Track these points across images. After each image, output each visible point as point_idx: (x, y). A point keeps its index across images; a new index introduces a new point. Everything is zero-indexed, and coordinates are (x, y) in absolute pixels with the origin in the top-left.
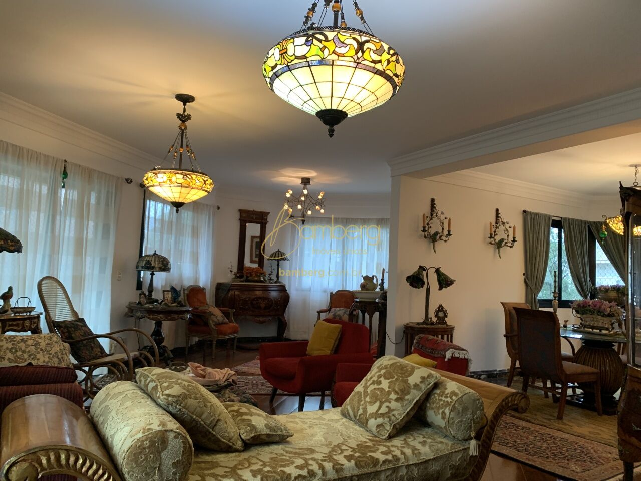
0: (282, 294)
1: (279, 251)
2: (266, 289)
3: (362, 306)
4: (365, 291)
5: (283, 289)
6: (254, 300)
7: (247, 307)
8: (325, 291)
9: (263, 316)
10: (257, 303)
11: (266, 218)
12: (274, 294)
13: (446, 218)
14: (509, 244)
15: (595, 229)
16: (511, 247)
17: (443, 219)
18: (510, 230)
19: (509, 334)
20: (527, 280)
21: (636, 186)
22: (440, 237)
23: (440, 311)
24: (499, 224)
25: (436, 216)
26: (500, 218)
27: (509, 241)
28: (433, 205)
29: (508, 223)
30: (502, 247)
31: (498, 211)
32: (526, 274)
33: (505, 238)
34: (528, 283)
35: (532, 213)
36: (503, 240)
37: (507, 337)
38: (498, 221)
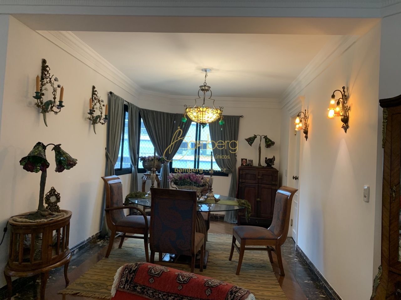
13: (59, 86)
14: (102, 121)
15: (143, 114)
16: (103, 124)
17: (56, 86)
18: (104, 108)
19: (110, 208)
20: (108, 154)
21: (205, 85)
22: (52, 107)
23: (52, 195)
24: (96, 101)
25: (50, 81)
26: (96, 95)
27: (102, 119)
28: (44, 67)
29: (102, 102)
30: (97, 123)
31: (94, 87)
32: (107, 149)
33: (100, 115)
34: (109, 156)
35: (115, 95)
36: (99, 117)
37: (107, 211)
38: (94, 98)
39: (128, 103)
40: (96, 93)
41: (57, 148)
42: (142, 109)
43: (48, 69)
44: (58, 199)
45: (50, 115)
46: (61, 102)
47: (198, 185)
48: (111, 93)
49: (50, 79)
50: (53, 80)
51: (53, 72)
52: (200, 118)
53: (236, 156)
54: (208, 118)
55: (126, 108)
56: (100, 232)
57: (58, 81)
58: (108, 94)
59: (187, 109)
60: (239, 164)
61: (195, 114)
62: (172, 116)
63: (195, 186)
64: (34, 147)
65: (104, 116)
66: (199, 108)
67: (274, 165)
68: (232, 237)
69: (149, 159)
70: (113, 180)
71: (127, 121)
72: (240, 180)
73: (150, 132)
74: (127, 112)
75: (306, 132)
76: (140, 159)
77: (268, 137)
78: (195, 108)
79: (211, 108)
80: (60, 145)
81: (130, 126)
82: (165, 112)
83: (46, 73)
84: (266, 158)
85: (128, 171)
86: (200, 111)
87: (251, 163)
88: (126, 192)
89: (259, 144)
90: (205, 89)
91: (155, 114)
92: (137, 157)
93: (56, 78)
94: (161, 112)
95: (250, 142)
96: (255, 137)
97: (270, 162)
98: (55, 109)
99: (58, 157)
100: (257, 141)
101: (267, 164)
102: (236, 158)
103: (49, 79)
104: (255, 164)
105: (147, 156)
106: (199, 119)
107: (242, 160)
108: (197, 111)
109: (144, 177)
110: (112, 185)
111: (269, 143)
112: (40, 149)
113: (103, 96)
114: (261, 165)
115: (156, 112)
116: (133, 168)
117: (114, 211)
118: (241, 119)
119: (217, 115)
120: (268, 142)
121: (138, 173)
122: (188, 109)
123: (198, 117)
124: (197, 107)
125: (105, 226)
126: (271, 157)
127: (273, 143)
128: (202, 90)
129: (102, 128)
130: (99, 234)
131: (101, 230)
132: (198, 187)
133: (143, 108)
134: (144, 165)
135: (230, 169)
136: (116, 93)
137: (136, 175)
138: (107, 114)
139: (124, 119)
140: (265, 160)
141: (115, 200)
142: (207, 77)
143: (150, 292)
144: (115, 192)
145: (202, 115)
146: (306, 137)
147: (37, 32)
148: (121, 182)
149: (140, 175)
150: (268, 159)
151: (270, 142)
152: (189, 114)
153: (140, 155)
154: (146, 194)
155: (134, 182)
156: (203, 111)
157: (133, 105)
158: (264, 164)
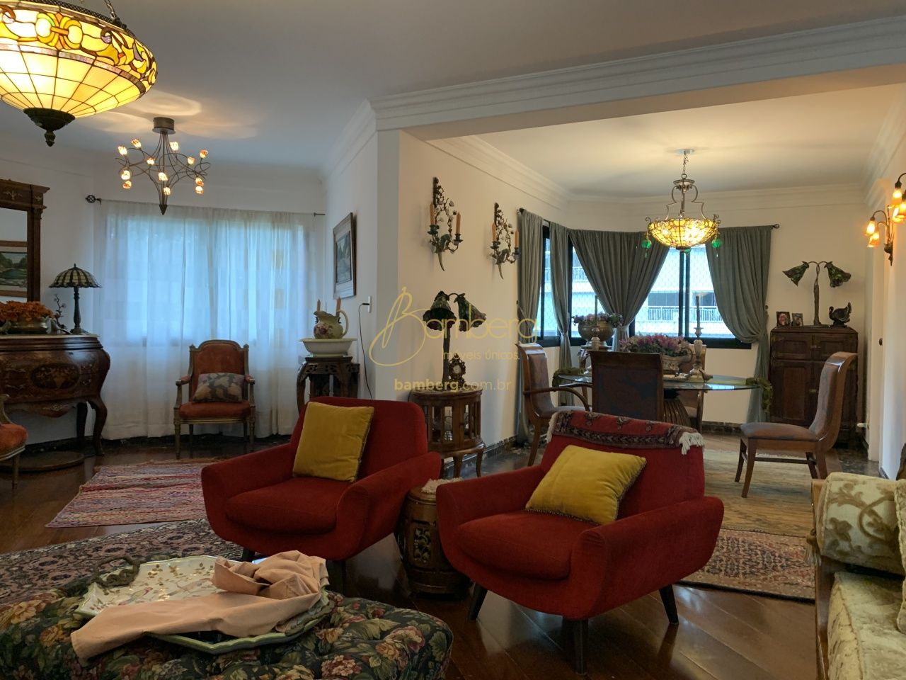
0: (92, 354)
1: (75, 268)
2: (58, 346)
3: (327, 367)
4: (326, 340)
5: (94, 344)
6: (38, 370)
7: (22, 386)
8: (174, 344)
9: (58, 401)
10: (46, 377)
11: (39, 199)
12: (80, 356)
13: (455, 213)
14: (511, 258)
15: (575, 239)
16: (512, 262)
17: (451, 214)
18: (513, 237)
19: (530, 391)
20: (522, 311)
21: (684, 179)
22: (448, 244)
23: (456, 364)
24: (500, 227)
25: (445, 208)
26: (501, 218)
27: (511, 254)
28: (436, 190)
29: (509, 227)
30: (504, 262)
31: (497, 206)
32: (520, 302)
33: (508, 248)
34: (523, 313)
35: (528, 213)
36: (506, 252)
37: (527, 395)
38: (497, 222)
39: (549, 223)
40: (500, 214)
41: (461, 299)
42: (574, 231)
43: (440, 190)
44: (463, 370)
45: (446, 254)
46: (458, 235)
47: (671, 353)
48: (522, 210)
49: (445, 204)
50: (447, 205)
51: (447, 194)
52: (675, 238)
53: (767, 307)
54: (691, 236)
55: (546, 232)
56: (516, 437)
57: (453, 206)
58: (517, 213)
59: (650, 224)
60: (772, 324)
61: (666, 232)
62: (631, 238)
63: (666, 354)
64: (436, 298)
65: (513, 250)
66: (673, 222)
67: (849, 321)
68: (739, 445)
69: (589, 320)
70: (533, 349)
71: (548, 253)
72: (774, 354)
73: (589, 270)
74: (548, 238)
75: (889, 250)
76: (573, 320)
77: (834, 264)
78: (665, 221)
79: (694, 219)
80: (464, 294)
81: (554, 263)
82: (616, 231)
83: (439, 197)
84: (831, 308)
85: (554, 342)
86: (674, 226)
87: (798, 319)
88: (552, 367)
89: (815, 279)
90: (683, 185)
91: (597, 237)
92: (568, 317)
93: (451, 202)
94: (608, 232)
95: (795, 276)
96: (806, 266)
97: (840, 316)
98: (451, 246)
99: (462, 311)
100: (809, 274)
101: (833, 321)
102: (767, 312)
103: (443, 206)
104: (808, 320)
105: (585, 315)
106: (674, 241)
107: (779, 314)
108: (670, 227)
109: (582, 353)
110: (532, 356)
111: (838, 277)
112: (444, 299)
113: (510, 218)
114: (820, 323)
115: (601, 233)
116: (562, 337)
117: (538, 395)
118: (774, 232)
119: (708, 231)
120: (836, 274)
121: (571, 345)
122: (652, 226)
123: (671, 237)
124: (669, 220)
125: (523, 426)
126: (843, 306)
127: (847, 277)
128: (678, 188)
129: (510, 269)
130: (514, 439)
131: (517, 434)
132: (673, 356)
133: (575, 228)
134: (581, 331)
135: (753, 334)
136: (529, 209)
137: (568, 349)
138: (518, 246)
139: (544, 250)
140: (828, 311)
141: (537, 381)
142: (687, 163)
143: (588, 434)
144: (537, 366)
145: (678, 233)
146: (891, 258)
147: (429, 144)
148: (544, 354)
149: (574, 350)
150: (836, 311)
151: (839, 275)
152: (654, 233)
153: (574, 314)
154: (586, 370)
155: (565, 357)
156: (680, 226)
157: (558, 225)
158: (825, 320)
